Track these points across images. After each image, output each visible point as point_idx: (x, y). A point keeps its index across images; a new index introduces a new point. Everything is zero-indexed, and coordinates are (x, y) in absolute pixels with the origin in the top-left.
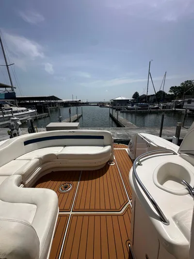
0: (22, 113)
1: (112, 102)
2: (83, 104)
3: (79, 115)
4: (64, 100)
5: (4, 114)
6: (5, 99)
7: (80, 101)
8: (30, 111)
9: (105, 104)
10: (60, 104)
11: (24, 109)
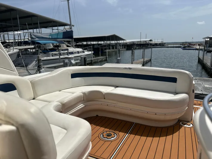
0: (77, 55)
1: (206, 42)
2: (156, 45)
3: (146, 59)
4: (128, 41)
5: (60, 54)
6: (63, 38)
7: (151, 40)
8: (87, 53)
9: (194, 45)
10: (123, 45)
11: (80, 50)
